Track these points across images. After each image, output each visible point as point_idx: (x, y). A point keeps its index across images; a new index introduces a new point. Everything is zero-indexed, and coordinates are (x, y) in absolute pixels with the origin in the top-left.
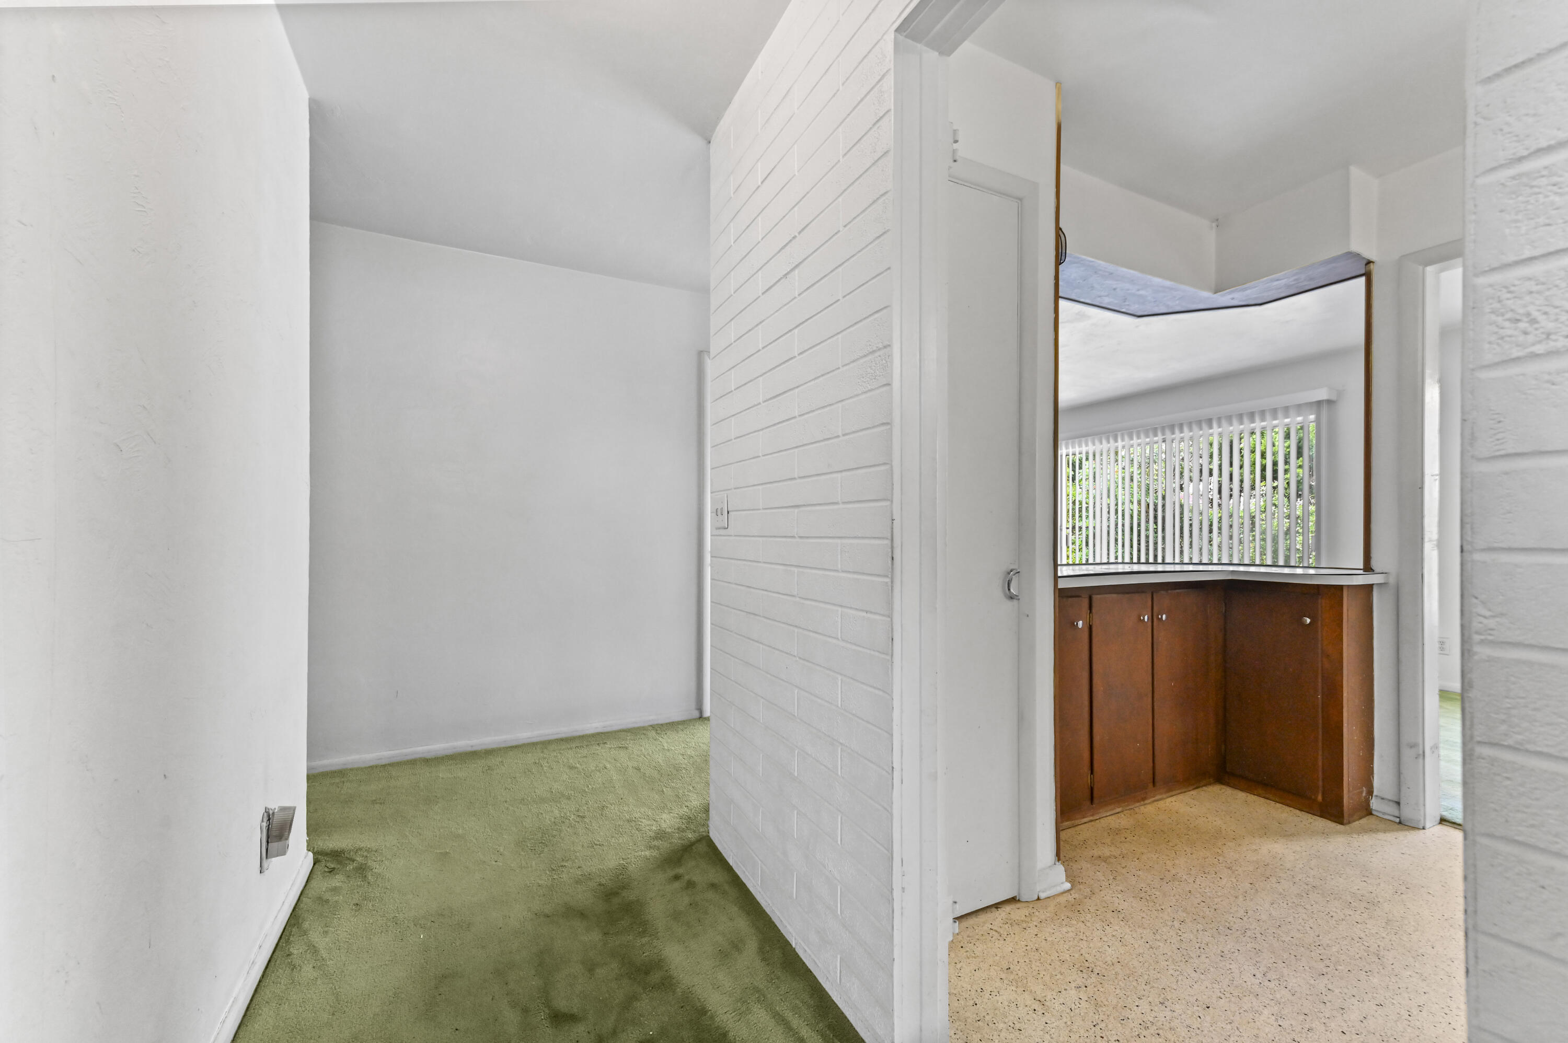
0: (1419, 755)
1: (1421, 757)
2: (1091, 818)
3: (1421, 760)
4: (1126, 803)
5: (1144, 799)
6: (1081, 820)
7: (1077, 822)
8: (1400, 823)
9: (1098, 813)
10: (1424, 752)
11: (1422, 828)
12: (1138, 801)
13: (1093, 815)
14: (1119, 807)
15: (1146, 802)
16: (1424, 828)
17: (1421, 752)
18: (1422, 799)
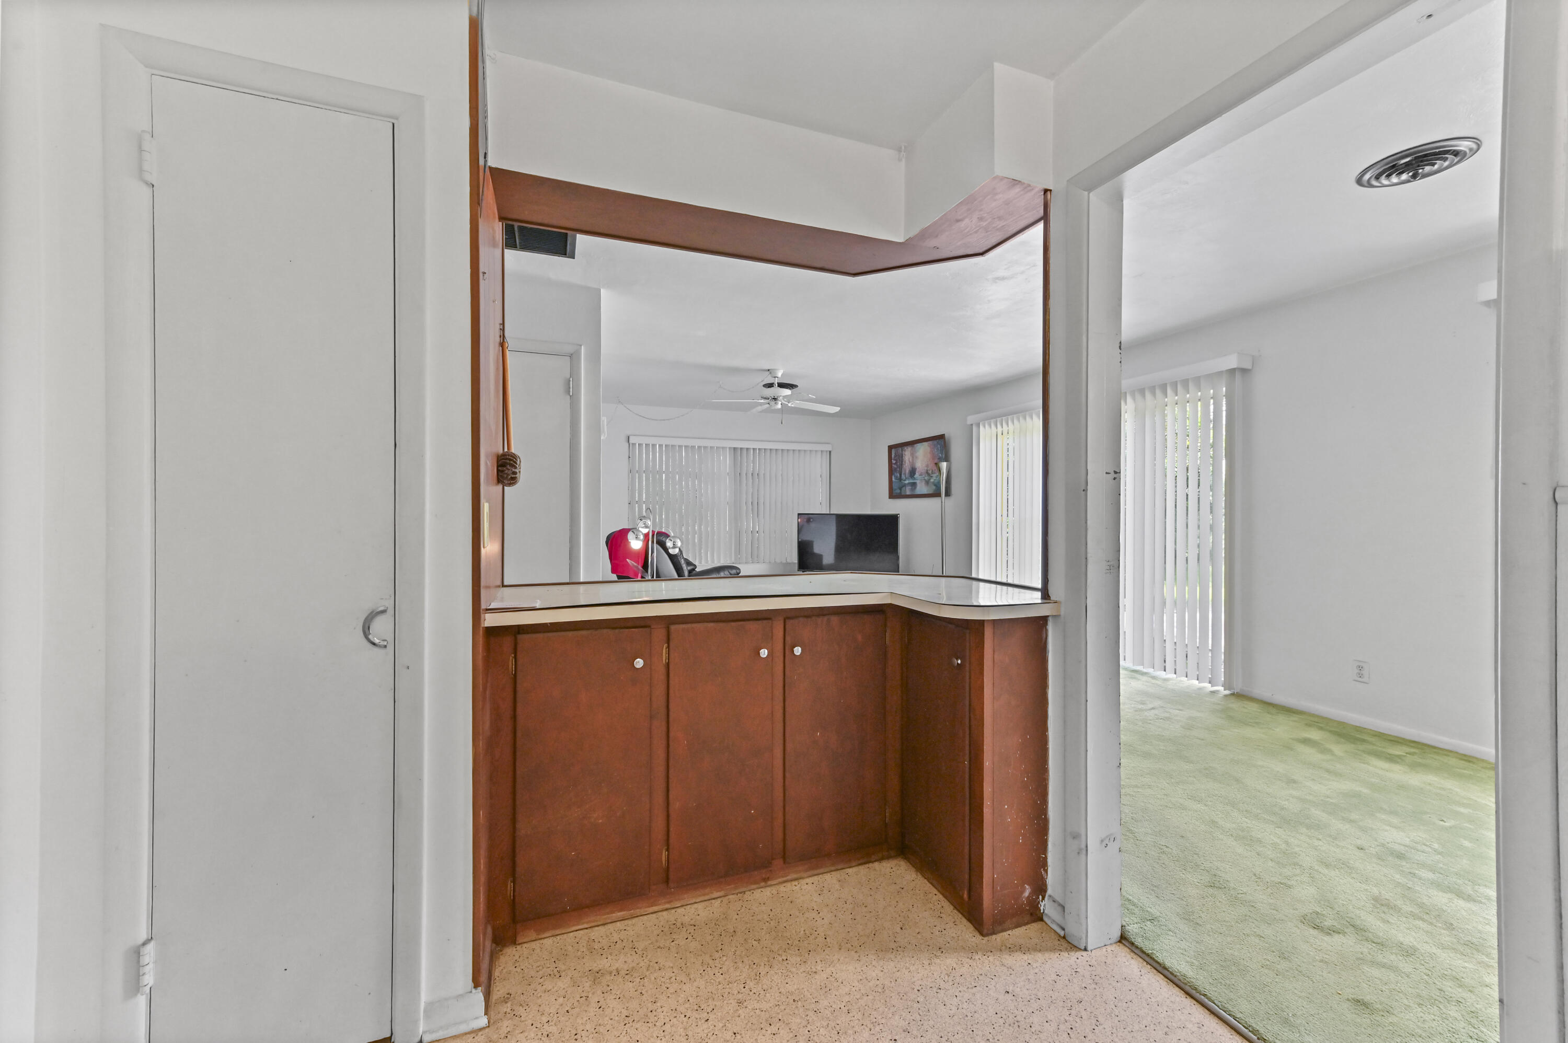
0: (1081, 850)
1: (1084, 852)
2: (667, 906)
3: (1083, 856)
4: (733, 886)
5: (765, 880)
6: (647, 909)
7: (638, 912)
8: (1064, 937)
9: (679, 900)
10: (1087, 847)
11: (1083, 948)
12: (756, 883)
13: (669, 902)
14: (721, 891)
15: (770, 883)
16: (1086, 950)
17: (1083, 846)
18: (1083, 907)
